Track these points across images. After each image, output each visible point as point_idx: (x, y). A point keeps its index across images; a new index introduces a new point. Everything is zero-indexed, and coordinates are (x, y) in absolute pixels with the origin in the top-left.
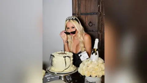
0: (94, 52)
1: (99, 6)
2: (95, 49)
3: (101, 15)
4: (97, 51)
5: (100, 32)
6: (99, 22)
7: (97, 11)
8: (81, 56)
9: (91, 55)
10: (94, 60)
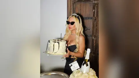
0: (85, 63)
1: (94, 10)
2: (86, 59)
3: (95, 20)
4: (88, 61)
5: (95, 37)
6: (93, 27)
7: (92, 16)
8: (71, 65)
9: (82, 65)
10: (84, 72)
